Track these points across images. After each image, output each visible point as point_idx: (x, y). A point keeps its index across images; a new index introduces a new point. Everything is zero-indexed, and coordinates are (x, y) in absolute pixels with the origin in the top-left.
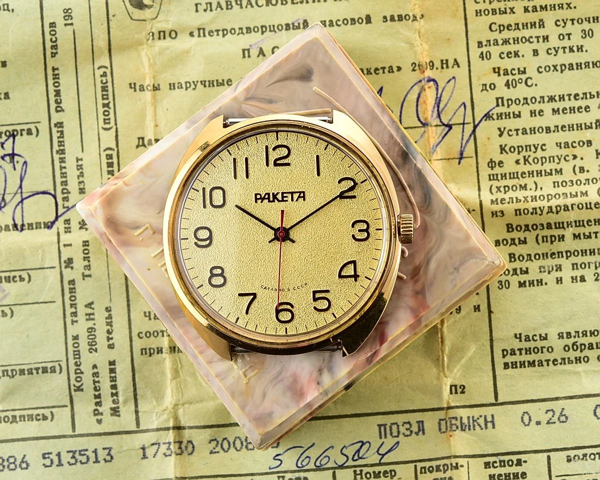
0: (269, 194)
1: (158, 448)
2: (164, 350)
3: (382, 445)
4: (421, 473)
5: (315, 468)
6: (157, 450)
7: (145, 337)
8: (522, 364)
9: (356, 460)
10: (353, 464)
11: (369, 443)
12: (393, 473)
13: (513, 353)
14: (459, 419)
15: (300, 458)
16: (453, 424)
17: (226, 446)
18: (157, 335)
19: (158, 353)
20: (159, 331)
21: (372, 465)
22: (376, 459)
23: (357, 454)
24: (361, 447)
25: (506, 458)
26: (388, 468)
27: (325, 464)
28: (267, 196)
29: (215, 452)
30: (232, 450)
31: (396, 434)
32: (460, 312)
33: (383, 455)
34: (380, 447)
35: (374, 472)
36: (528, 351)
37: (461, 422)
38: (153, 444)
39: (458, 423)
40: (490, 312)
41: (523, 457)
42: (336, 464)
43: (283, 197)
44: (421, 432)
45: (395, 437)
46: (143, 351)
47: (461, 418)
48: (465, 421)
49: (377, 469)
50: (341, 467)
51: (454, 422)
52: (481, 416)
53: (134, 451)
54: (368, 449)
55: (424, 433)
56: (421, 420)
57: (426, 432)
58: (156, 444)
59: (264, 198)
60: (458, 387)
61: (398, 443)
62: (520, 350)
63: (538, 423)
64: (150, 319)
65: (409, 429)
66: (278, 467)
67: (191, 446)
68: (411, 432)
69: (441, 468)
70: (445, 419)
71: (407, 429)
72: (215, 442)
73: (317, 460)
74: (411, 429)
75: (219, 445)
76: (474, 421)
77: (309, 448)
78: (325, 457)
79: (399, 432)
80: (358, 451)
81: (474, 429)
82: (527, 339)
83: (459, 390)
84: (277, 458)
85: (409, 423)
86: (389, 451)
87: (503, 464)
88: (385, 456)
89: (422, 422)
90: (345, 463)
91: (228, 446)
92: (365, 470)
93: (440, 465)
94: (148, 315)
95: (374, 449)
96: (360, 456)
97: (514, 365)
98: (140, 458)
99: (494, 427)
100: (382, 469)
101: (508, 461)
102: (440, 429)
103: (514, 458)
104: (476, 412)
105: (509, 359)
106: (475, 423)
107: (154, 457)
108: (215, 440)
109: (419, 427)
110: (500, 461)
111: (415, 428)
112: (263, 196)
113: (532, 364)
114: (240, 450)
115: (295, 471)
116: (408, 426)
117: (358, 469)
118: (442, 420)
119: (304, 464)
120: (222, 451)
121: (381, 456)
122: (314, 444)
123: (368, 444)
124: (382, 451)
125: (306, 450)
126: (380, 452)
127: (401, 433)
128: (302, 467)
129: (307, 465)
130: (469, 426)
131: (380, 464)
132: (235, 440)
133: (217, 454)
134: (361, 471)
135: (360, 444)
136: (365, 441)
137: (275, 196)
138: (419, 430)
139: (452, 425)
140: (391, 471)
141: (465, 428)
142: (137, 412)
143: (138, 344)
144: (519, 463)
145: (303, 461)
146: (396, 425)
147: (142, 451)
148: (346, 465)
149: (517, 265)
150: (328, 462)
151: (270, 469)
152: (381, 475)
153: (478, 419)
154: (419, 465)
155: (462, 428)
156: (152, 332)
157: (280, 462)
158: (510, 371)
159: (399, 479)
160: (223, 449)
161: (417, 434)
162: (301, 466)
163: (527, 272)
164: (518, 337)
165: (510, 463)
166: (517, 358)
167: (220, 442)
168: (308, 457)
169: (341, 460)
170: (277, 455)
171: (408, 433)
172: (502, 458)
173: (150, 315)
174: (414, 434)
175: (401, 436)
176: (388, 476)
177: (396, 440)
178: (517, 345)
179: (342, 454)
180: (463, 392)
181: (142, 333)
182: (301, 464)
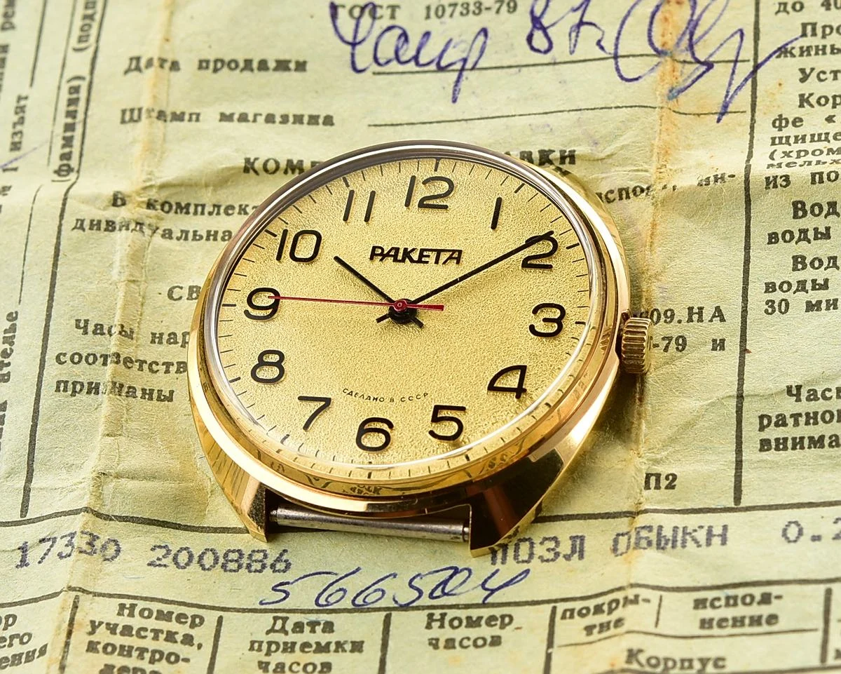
0: (397, 250)
1: (51, 546)
2: (101, 388)
3: (493, 574)
4: (563, 617)
5: (351, 606)
6: (49, 550)
7: (69, 362)
8: (798, 443)
9: (438, 597)
10: (429, 604)
11: (470, 571)
12: (507, 620)
13: (781, 421)
14: (655, 531)
15: (325, 590)
16: (643, 538)
17: (183, 558)
18: (94, 363)
19: (89, 392)
20: (98, 356)
21: (467, 606)
22: (478, 596)
23: (440, 588)
24: (451, 577)
25: (740, 592)
26: (497, 612)
27: (373, 603)
28: (392, 253)
29: (160, 565)
30: (194, 566)
31: (526, 558)
32: (683, 349)
33: (493, 591)
34: (489, 578)
35: (469, 618)
36: (812, 418)
37: (659, 534)
38: (42, 541)
39: (653, 536)
40: (744, 351)
41: (775, 590)
42: (396, 602)
43: (421, 255)
44: (576, 555)
45: (523, 562)
46: (61, 385)
47: (660, 528)
48: (668, 533)
49: (475, 613)
50: (405, 607)
51: (644, 533)
52: (701, 527)
53: (6, 554)
54: (464, 582)
55: (581, 557)
56: (580, 534)
57: (586, 554)
58: (49, 540)
59: (388, 255)
60: (663, 477)
61: (527, 571)
62: (796, 417)
63: (816, 538)
64: (86, 333)
65: (553, 549)
66: (277, 602)
67: (115, 548)
68: (557, 555)
69: (605, 608)
70: (627, 533)
71: (548, 550)
72: (164, 551)
73: (358, 595)
74: (558, 550)
75: (171, 557)
76: (685, 533)
77: (346, 576)
78: (375, 591)
79: (531, 555)
80: (445, 583)
81: (684, 546)
82: (813, 396)
83: (664, 483)
84: (279, 588)
85: (555, 539)
86: (506, 585)
87: (731, 602)
88: (497, 593)
89: (582, 538)
90: (413, 601)
91: (186, 560)
92: (451, 613)
93: (603, 604)
94: (82, 325)
95: (476, 579)
96: (446, 591)
97: (781, 444)
98: (14, 566)
99: (724, 542)
100: (486, 613)
101: (744, 598)
102: (615, 550)
103: (757, 592)
104: (692, 521)
105: (773, 433)
106: (688, 537)
107: (40, 562)
108: (166, 547)
109: (574, 547)
110: (728, 598)
111: (565, 548)
112: (385, 252)
113: (817, 442)
114: (208, 569)
115: (310, 611)
116: (552, 545)
117: (437, 613)
118: (623, 535)
119: (331, 600)
120: (172, 566)
121: (487, 593)
122: (358, 569)
123: (466, 573)
124: (491, 585)
125: (341, 579)
126: (487, 586)
127: (536, 557)
128: (326, 605)
129: (337, 601)
130: (674, 541)
131: (484, 605)
132: (204, 553)
133: (163, 568)
134: (443, 615)
135: (451, 572)
136: (460, 568)
137: (407, 254)
138: (573, 552)
139: (639, 539)
140: (503, 617)
141: (666, 544)
142: (27, 491)
143: (54, 372)
144: (766, 599)
145: (330, 595)
146: (528, 543)
147: (20, 553)
148: (414, 604)
149: (808, 274)
150: (380, 599)
151: (261, 603)
152: (483, 622)
153: (695, 531)
154: (561, 607)
155: (658, 544)
156: (84, 355)
157: (284, 595)
158: (771, 455)
159: (518, 628)
160: (177, 564)
161: (568, 558)
162: (325, 603)
163: (825, 286)
164: (794, 392)
165: (748, 601)
166: (789, 432)
167: (173, 553)
168: (341, 590)
169: (407, 596)
170: (282, 584)
171: (551, 555)
172: (731, 592)
173: (86, 327)
174: (561, 558)
175: (535, 561)
176: (496, 625)
177: (525, 567)
178: (789, 406)
179: (411, 586)
180: (671, 487)
181: (65, 355)
182: (326, 600)
